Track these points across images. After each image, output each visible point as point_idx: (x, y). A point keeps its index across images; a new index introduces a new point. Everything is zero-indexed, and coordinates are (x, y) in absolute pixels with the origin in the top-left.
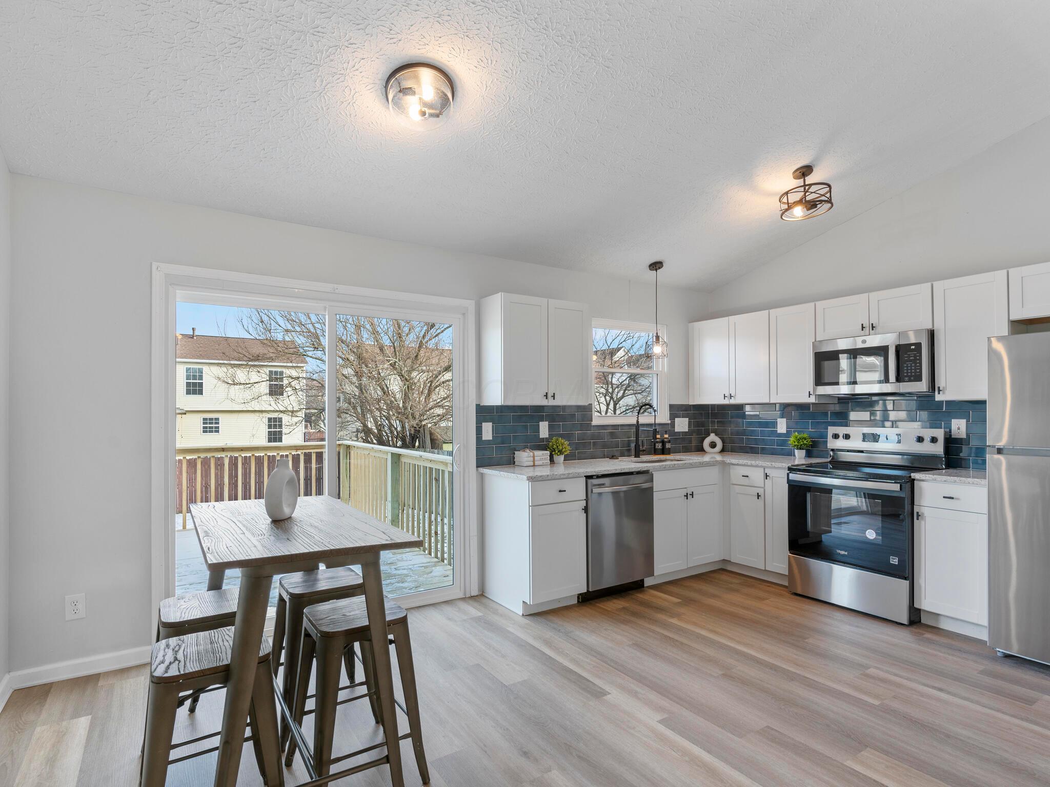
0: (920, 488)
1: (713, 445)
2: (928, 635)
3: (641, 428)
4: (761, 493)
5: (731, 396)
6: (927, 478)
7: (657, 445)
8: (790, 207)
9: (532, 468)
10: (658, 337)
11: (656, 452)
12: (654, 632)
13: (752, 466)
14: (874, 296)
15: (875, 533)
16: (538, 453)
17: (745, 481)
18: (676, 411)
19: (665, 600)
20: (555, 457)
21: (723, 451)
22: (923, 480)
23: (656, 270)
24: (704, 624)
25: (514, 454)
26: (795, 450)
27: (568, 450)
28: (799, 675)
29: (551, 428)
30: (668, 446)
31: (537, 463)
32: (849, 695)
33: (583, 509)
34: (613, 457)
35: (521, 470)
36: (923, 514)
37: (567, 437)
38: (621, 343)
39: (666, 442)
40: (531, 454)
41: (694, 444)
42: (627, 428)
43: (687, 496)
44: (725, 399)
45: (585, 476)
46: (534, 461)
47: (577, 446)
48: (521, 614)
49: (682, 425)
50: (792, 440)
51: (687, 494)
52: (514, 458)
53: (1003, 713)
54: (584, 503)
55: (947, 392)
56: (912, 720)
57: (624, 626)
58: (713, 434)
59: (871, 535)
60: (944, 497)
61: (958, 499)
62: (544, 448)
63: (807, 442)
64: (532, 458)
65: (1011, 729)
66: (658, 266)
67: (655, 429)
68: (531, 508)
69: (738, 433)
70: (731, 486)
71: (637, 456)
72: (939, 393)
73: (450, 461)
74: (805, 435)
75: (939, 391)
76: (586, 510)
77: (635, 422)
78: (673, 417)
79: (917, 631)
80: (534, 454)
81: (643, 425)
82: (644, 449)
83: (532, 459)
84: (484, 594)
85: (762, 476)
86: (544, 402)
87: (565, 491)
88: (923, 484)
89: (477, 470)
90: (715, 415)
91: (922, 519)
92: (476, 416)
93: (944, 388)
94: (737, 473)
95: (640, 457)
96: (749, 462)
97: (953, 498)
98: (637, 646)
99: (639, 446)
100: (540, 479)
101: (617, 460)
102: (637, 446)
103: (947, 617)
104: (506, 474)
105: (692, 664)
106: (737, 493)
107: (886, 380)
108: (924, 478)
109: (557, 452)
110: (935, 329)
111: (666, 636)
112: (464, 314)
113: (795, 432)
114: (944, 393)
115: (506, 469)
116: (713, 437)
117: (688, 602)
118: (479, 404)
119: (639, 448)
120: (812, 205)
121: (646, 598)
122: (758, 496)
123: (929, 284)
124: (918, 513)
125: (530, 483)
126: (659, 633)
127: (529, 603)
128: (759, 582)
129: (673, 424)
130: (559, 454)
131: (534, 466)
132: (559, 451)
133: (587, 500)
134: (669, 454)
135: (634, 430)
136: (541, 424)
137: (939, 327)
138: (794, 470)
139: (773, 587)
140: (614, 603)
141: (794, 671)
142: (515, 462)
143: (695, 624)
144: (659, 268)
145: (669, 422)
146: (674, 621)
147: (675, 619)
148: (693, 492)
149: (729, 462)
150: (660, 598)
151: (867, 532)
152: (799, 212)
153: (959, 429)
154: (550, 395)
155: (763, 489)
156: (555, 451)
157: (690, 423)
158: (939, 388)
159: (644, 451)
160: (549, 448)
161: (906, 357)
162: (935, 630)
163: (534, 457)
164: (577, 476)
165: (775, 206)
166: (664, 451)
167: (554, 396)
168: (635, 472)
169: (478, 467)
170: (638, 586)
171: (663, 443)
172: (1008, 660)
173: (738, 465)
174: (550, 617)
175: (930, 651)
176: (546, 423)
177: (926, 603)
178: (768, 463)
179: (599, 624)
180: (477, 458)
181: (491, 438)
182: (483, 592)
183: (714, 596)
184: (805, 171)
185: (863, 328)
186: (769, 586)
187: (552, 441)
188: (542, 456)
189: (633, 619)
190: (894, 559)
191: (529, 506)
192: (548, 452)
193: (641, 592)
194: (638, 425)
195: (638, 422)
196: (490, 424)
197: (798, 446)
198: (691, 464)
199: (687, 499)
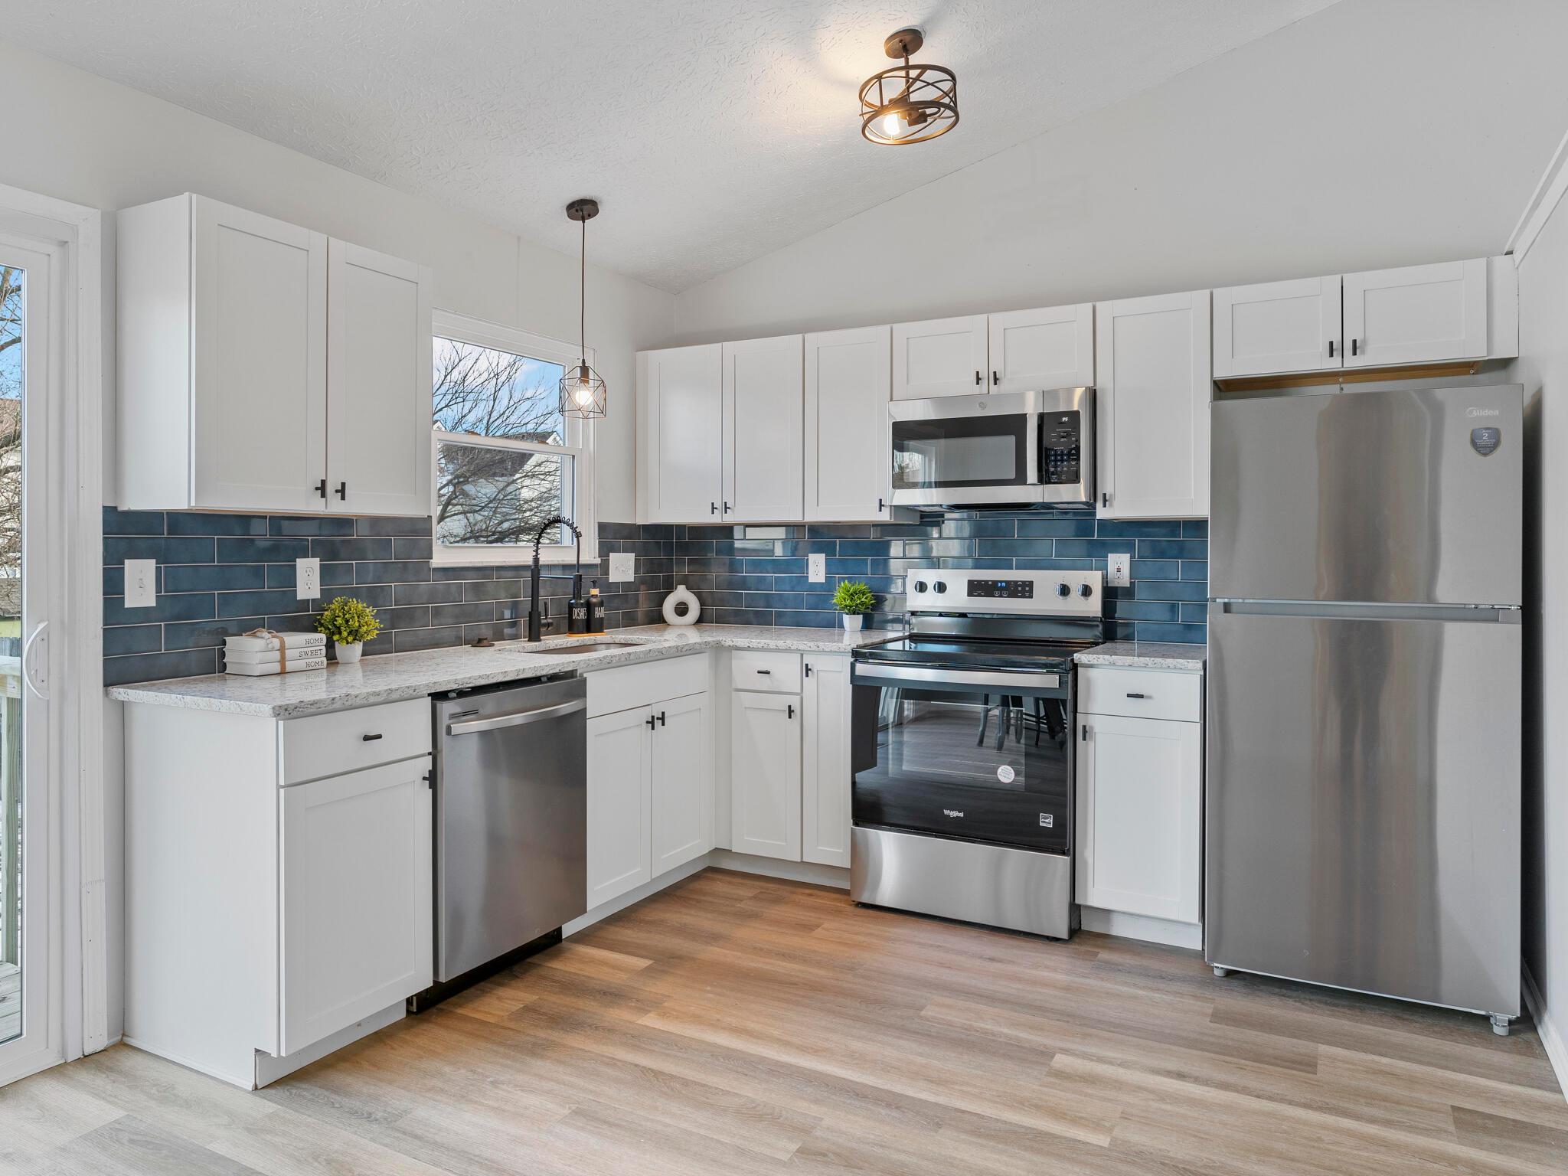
0: (1088, 681)
1: (682, 610)
2: (1104, 955)
3: (544, 574)
4: (796, 707)
5: (726, 508)
6: (1101, 661)
7: (576, 611)
8: (879, 111)
9: (277, 680)
10: (585, 370)
11: (572, 627)
12: (613, 1062)
13: (777, 650)
14: (999, 319)
15: (1012, 771)
16: (296, 640)
17: (764, 682)
18: (612, 536)
19: (615, 967)
20: (340, 648)
21: (700, 621)
22: (1091, 666)
23: (583, 219)
24: (718, 1017)
25: (224, 643)
26: (844, 616)
27: (372, 626)
28: (946, 1108)
29: (326, 573)
30: (599, 613)
31: (290, 666)
32: (1050, 1134)
33: (424, 779)
34: (479, 642)
35: (250, 687)
36: (1092, 728)
37: (373, 597)
38: (441, 410)
39: (595, 605)
40: (276, 642)
41: (643, 608)
42: (510, 573)
43: (652, 723)
44: (713, 513)
45: (429, 695)
46: (283, 661)
47: (395, 619)
48: (250, 1087)
49: (623, 568)
50: (839, 596)
51: (653, 717)
52: (223, 655)
53: (1290, 1103)
54: (426, 764)
55: (1115, 503)
56: (1177, 1167)
57: (539, 1063)
58: (683, 587)
59: (1006, 774)
60: (1129, 696)
61: (1150, 697)
62: (311, 626)
63: (866, 598)
64: (278, 653)
65: (1320, 1139)
66: (587, 209)
67: (578, 575)
68: (282, 791)
69: (731, 585)
70: (734, 693)
71: (534, 637)
72: (1105, 506)
73: (13, 669)
74: (862, 587)
75: (1105, 501)
76: (433, 779)
77: (529, 561)
78: (605, 550)
79: (1083, 948)
80: (282, 643)
81: (551, 567)
82: (550, 621)
83: (277, 655)
84: (128, 1040)
85: (796, 669)
86: (316, 506)
87: (379, 737)
88: (1093, 673)
89: (106, 694)
90: (684, 548)
91: (1091, 738)
92: (105, 539)
93: (1111, 495)
94: (745, 666)
95: (540, 640)
96: (772, 644)
97: (1142, 696)
98: (584, 1115)
99: (539, 614)
100: (313, 710)
101: (491, 649)
102: (533, 616)
103: (1124, 913)
104: (202, 701)
105: (726, 1139)
106: (746, 708)
107: (1020, 479)
108: (1095, 662)
109: (345, 634)
110: (1098, 388)
111: (645, 1070)
112: (63, 244)
113: (844, 579)
114: (1111, 505)
115: (202, 686)
116: (682, 593)
117: (666, 962)
118: (115, 508)
119: (540, 620)
120: (917, 113)
121: (572, 970)
122: (790, 711)
123: (1090, 305)
124: (1084, 727)
125: (281, 723)
126: (625, 1063)
127: (274, 1055)
128: (788, 888)
129: (605, 567)
130: (350, 639)
131: (283, 672)
132: (350, 633)
133: (435, 755)
134: (600, 630)
135: (527, 576)
136: (301, 563)
137: (1104, 383)
138: (863, 655)
139: (818, 896)
140: (499, 998)
141: (932, 1098)
142: (225, 665)
143: (697, 1019)
144: (590, 216)
145: (598, 561)
146: (651, 1021)
147: (651, 1015)
148: (663, 713)
149: (731, 644)
150: (604, 963)
151: (999, 770)
152: (893, 124)
153: (1119, 570)
154: (330, 489)
155: (798, 697)
156: (340, 633)
157: (637, 561)
158: (1105, 495)
159: (549, 625)
160: (322, 625)
161: (1054, 437)
162: (1105, 940)
163: (282, 649)
164: (409, 696)
165: (851, 107)
166: (590, 625)
167: (342, 491)
168: (544, 676)
169: (108, 683)
170: (551, 942)
171: (589, 606)
172: (1235, 983)
173: (749, 649)
174: (339, 1078)
175: (1124, 989)
176: (315, 563)
177: (1096, 894)
178: (809, 644)
179: (474, 1072)
180: (105, 660)
181: (152, 602)
182: (124, 1035)
183: (714, 938)
184: (907, 42)
185: (978, 379)
186: (811, 895)
187: (333, 607)
188: (305, 645)
189: (555, 1035)
190: (1047, 818)
191: (279, 787)
192: (322, 637)
193: (556, 955)
194: (536, 568)
195: (536, 560)
196: (150, 565)
197: (851, 607)
198: (660, 651)
199: (653, 728)
